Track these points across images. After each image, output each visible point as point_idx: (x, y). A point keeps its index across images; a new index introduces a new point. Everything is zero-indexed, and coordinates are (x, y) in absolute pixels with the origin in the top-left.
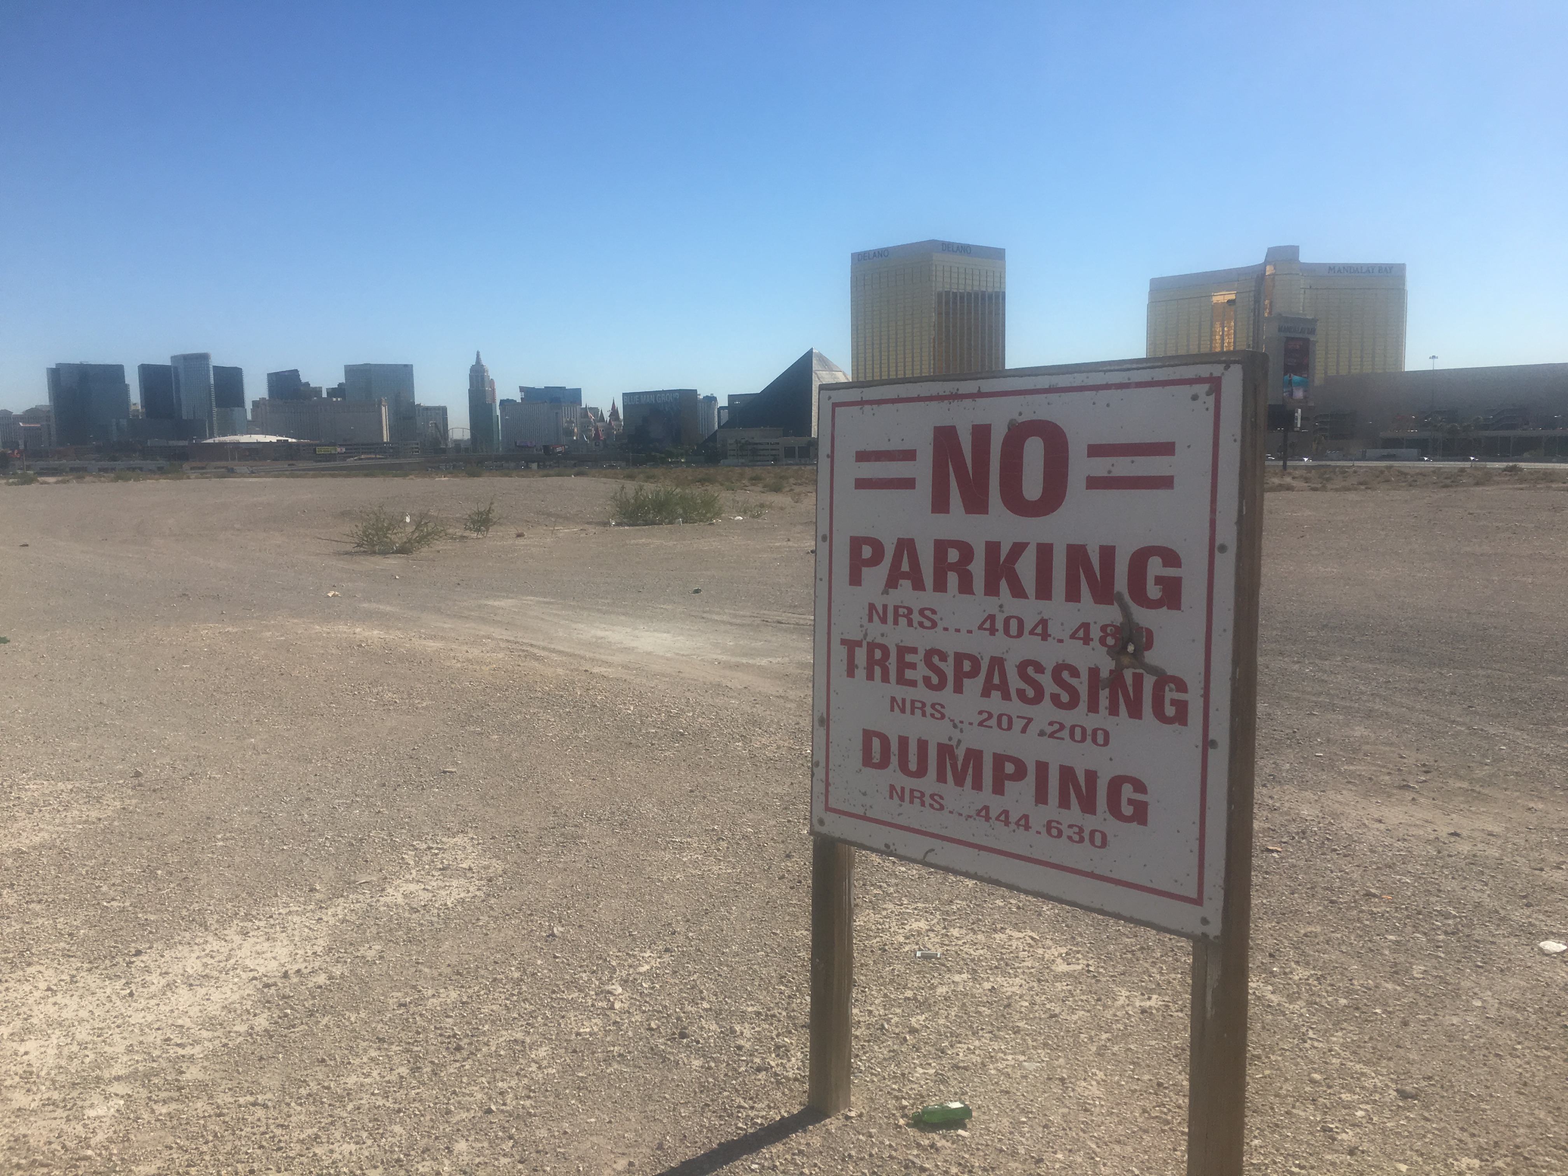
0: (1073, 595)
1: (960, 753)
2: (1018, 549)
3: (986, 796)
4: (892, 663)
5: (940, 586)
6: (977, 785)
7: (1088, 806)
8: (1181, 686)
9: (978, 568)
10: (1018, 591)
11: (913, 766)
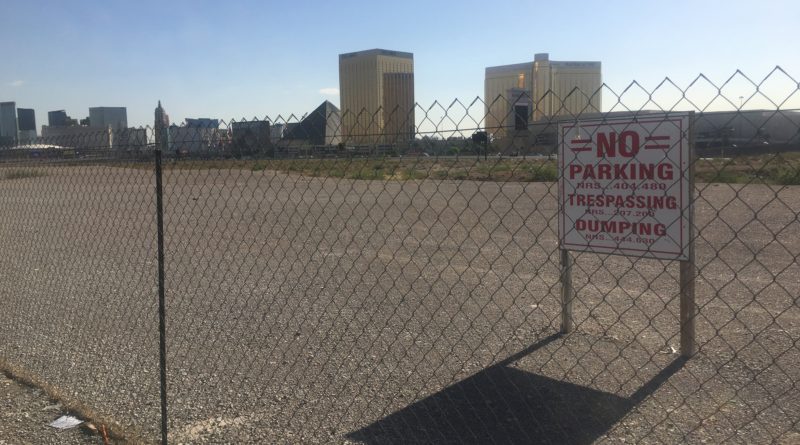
0: (642, 177)
1: (609, 224)
2: (625, 166)
3: (618, 234)
4: (586, 200)
5: (601, 177)
6: (615, 231)
7: (649, 233)
8: (674, 199)
9: (612, 172)
10: (625, 177)
11: (593, 228)
